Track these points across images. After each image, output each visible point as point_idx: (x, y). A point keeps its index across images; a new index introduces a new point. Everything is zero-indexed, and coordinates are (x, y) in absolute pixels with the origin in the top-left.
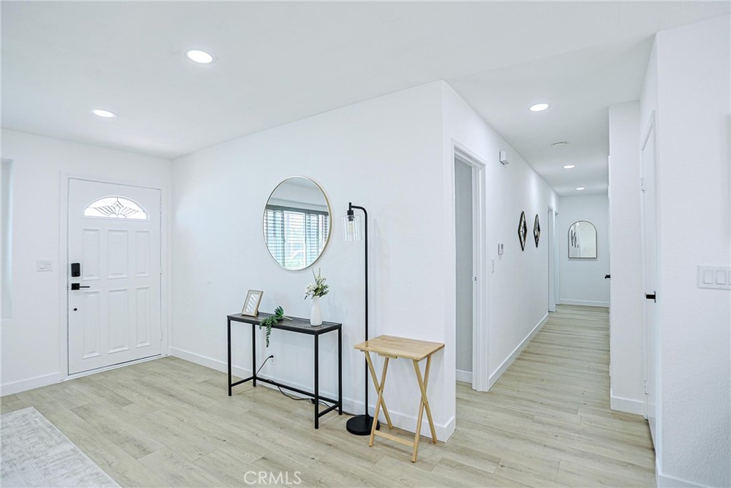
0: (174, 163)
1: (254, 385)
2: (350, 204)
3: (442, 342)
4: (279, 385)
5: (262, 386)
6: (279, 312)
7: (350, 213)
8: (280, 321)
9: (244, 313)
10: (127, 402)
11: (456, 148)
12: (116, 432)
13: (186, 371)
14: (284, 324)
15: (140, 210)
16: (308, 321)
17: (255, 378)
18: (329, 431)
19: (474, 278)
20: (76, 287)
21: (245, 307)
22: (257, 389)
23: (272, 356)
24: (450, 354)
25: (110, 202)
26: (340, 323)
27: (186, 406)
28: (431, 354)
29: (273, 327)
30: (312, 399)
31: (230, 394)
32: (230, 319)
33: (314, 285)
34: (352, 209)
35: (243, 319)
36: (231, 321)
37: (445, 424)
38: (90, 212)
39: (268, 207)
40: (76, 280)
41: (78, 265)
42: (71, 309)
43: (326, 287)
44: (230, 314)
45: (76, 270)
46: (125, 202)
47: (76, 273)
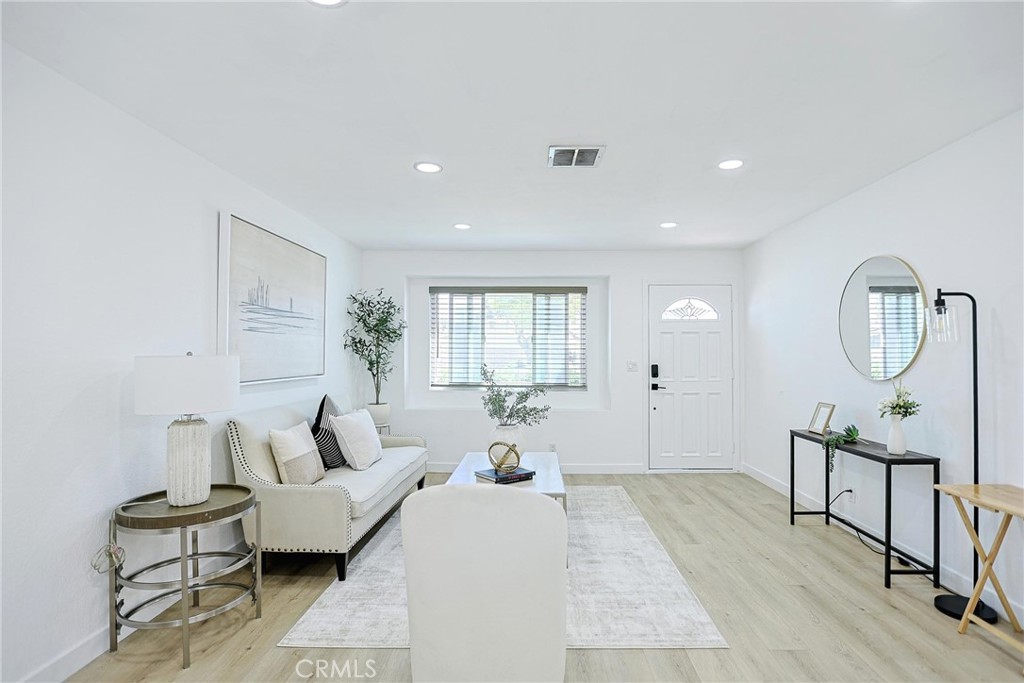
0: (743, 253)
1: (827, 522)
2: (939, 290)
4: (858, 530)
5: (838, 527)
6: (850, 432)
7: (940, 303)
8: (853, 442)
9: (811, 430)
10: (690, 502)
12: (675, 521)
13: (755, 491)
14: (859, 448)
15: (710, 308)
16: (884, 447)
17: (828, 514)
18: (904, 596)
20: (655, 387)
21: (813, 422)
22: (831, 528)
23: (851, 491)
25: (682, 303)
26: (938, 457)
27: (741, 520)
29: (837, 448)
30: (898, 558)
31: (792, 523)
32: (794, 434)
33: (892, 400)
34: (943, 297)
35: (810, 437)
36: (795, 437)
38: (667, 315)
40: (655, 381)
41: (657, 366)
42: (651, 407)
43: (913, 405)
44: (795, 429)
45: (655, 372)
46: (696, 303)
47: (655, 374)
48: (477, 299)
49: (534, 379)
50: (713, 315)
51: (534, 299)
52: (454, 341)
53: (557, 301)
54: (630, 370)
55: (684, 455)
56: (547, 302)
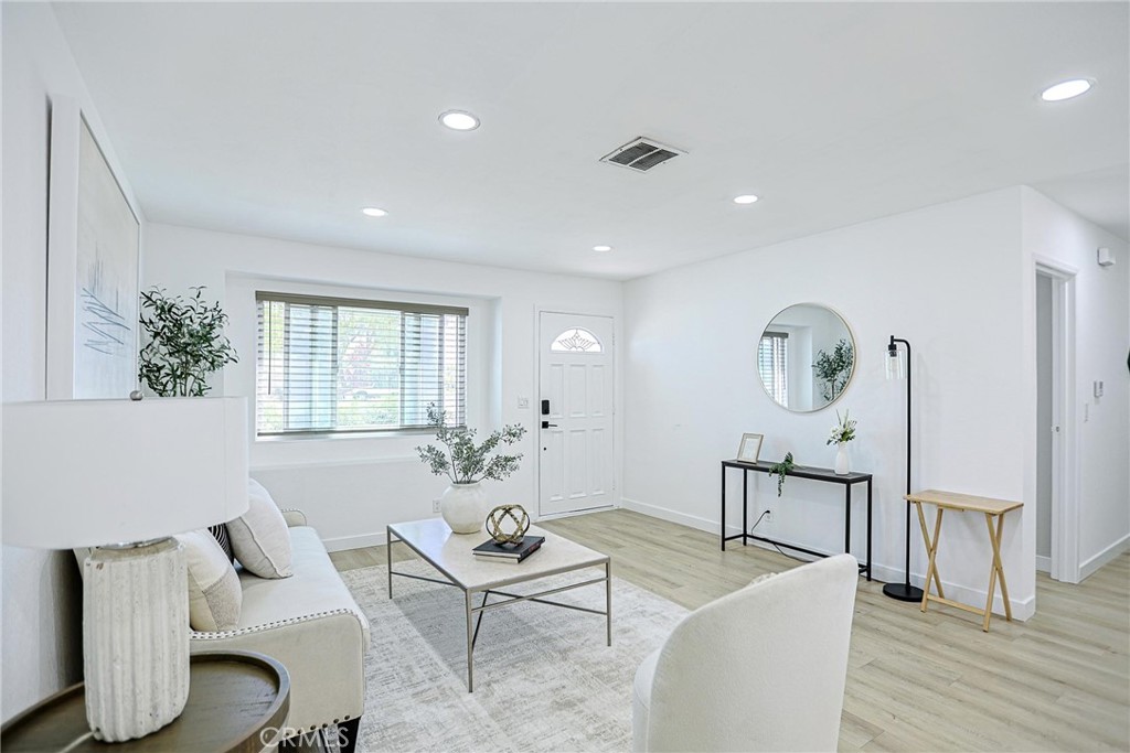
1: (745, 543)
2: (892, 337)
3: (1021, 502)
4: (780, 544)
5: (754, 543)
6: (789, 460)
7: (892, 348)
9: (741, 460)
11: (1038, 264)
14: (799, 472)
17: (745, 535)
19: (1054, 428)
20: (545, 425)
21: (741, 453)
22: (748, 548)
23: (769, 512)
24: (1029, 515)
25: (570, 334)
26: (871, 473)
28: (1006, 511)
31: (723, 549)
32: (725, 464)
33: (841, 429)
34: (894, 343)
35: (743, 465)
36: (727, 468)
37: (1024, 599)
38: (556, 346)
39: (766, 334)
40: (545, 418)
41: (547, 402)
42: (542, 449)
43: (852, 431)
44: (725, 460)
45: (545, 407)
46: (584, 335)
47: (546, 410)
48: (325, 314)
49: (402, 420)
50: (596, 348)
51: (403, 319)
52: (291, 370)
53: (431, 322)
54: (521, 406)
55: (573, 496)
56: (416, 323)
